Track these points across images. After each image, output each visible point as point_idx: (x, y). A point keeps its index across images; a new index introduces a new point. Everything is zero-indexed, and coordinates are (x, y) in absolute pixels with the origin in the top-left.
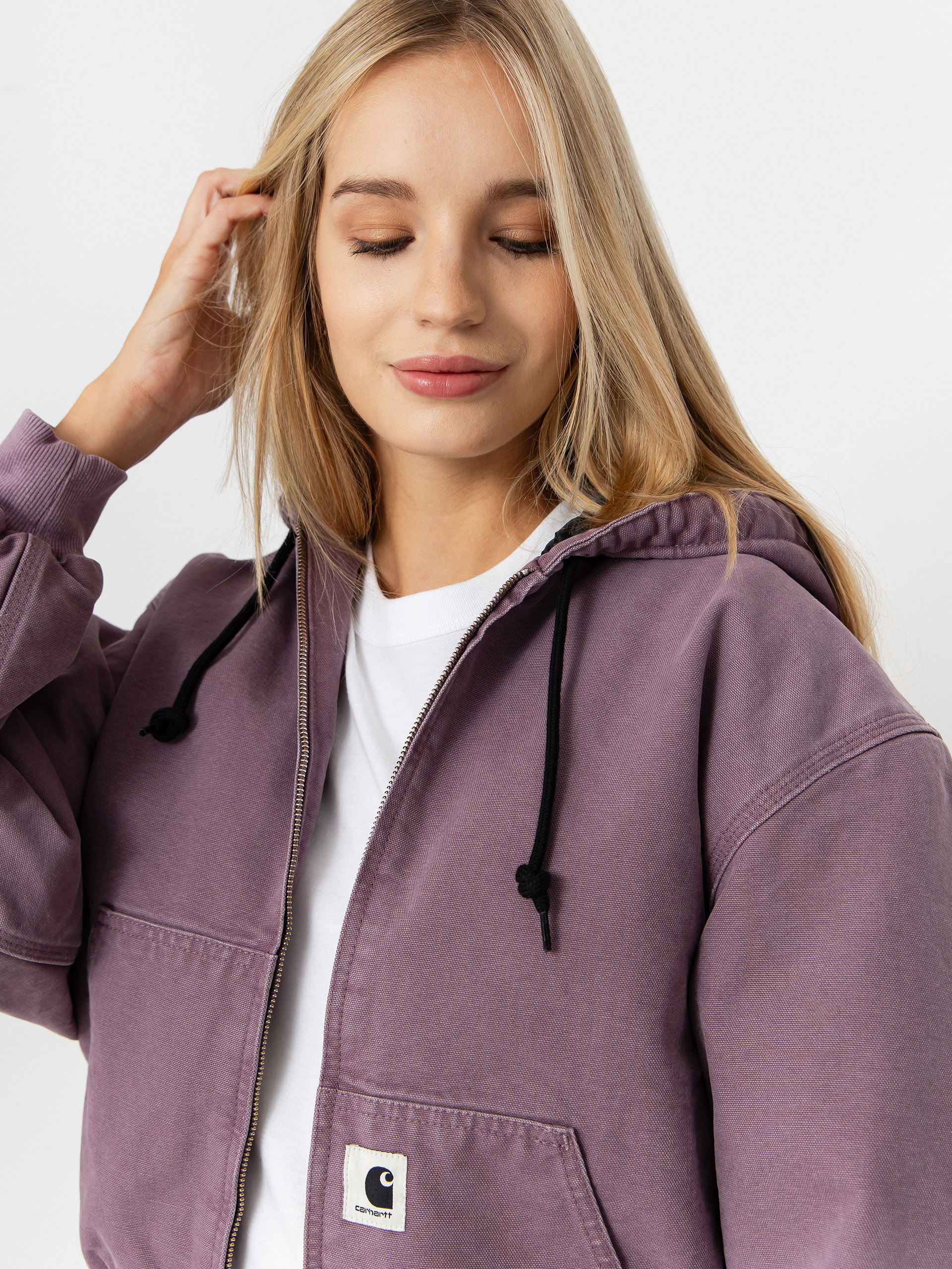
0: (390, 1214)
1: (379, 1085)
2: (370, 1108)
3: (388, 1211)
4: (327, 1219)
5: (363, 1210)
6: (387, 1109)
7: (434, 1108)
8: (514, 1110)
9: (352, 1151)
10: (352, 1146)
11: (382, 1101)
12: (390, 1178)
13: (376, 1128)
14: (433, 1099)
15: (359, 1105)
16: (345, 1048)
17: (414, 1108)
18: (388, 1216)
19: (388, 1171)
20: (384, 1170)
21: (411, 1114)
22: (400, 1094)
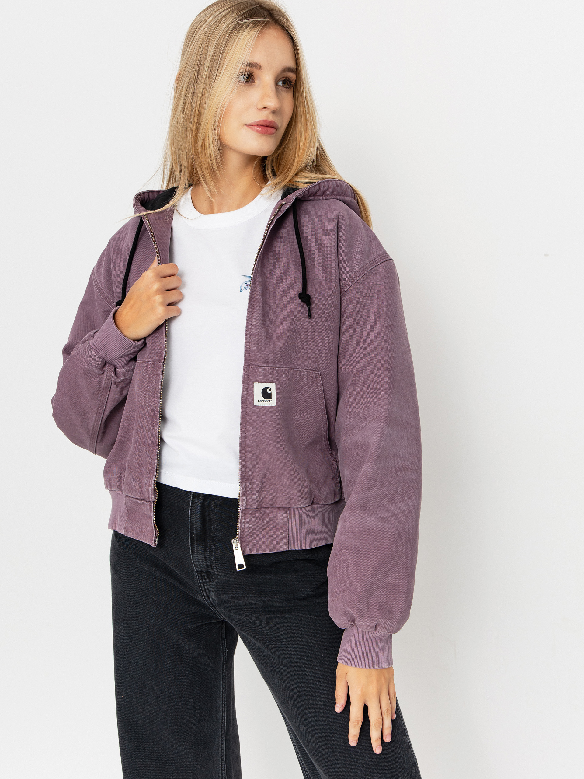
0: (271, 401)
1: (264, 363)
2: (262, 370)
3: (270, 400)
4: (249, 406)
5: (261, 401)
6: (267, 370)
7: (282, 368)
8: (303, 368)
9: (256, 384)
10: (256, 383)
11: (265, 368)
12: (270, 390)
13: (264, 376)
14: (281, 366)
15: (257, 370)
16: (251, 353)
17: (276, 369)
18: (270, 401)
19: (269, 388)
20: (268, 388)
21: (275, 371)
22: (271, 365)
